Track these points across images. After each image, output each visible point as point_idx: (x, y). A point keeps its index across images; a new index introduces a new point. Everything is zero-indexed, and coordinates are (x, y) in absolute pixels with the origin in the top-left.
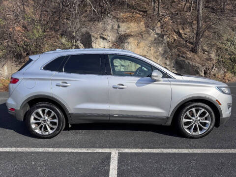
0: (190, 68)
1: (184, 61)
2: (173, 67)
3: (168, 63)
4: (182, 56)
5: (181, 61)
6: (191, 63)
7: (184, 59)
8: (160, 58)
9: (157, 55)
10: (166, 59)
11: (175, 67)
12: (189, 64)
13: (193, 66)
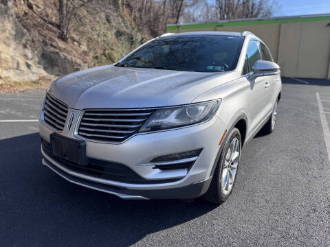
0: (68, 66)
1: (57, 53)
2: (39, 63)
3: (30, 56)
4: (52, 45)
5: (53, 52)
6: (69, 57)
7: (57, 51)
8: (13, 44)
9: (8, 38)
10: (25, 46)
11: (43, 62)
12: (66, 58)
13: (72, 62)
